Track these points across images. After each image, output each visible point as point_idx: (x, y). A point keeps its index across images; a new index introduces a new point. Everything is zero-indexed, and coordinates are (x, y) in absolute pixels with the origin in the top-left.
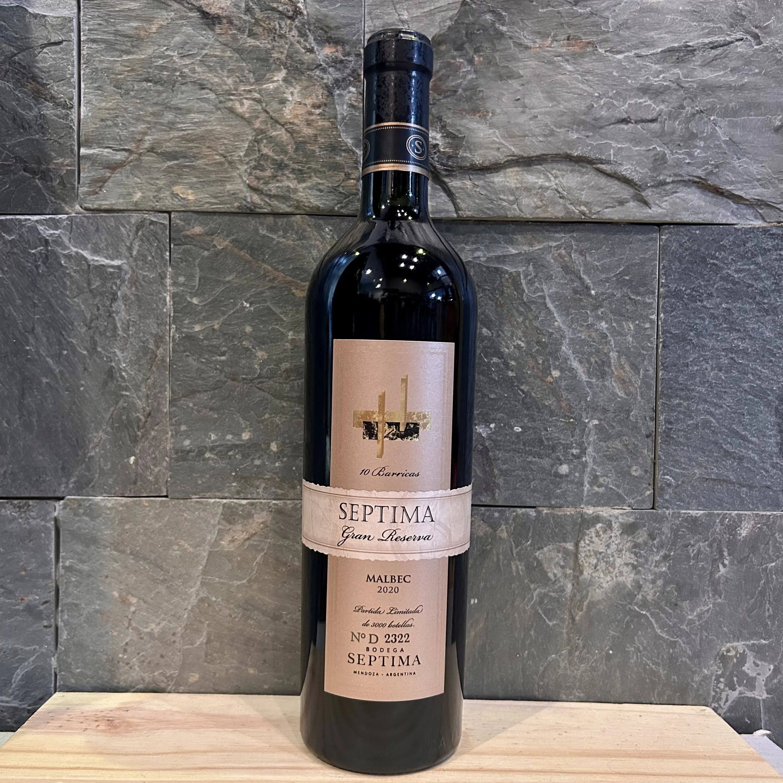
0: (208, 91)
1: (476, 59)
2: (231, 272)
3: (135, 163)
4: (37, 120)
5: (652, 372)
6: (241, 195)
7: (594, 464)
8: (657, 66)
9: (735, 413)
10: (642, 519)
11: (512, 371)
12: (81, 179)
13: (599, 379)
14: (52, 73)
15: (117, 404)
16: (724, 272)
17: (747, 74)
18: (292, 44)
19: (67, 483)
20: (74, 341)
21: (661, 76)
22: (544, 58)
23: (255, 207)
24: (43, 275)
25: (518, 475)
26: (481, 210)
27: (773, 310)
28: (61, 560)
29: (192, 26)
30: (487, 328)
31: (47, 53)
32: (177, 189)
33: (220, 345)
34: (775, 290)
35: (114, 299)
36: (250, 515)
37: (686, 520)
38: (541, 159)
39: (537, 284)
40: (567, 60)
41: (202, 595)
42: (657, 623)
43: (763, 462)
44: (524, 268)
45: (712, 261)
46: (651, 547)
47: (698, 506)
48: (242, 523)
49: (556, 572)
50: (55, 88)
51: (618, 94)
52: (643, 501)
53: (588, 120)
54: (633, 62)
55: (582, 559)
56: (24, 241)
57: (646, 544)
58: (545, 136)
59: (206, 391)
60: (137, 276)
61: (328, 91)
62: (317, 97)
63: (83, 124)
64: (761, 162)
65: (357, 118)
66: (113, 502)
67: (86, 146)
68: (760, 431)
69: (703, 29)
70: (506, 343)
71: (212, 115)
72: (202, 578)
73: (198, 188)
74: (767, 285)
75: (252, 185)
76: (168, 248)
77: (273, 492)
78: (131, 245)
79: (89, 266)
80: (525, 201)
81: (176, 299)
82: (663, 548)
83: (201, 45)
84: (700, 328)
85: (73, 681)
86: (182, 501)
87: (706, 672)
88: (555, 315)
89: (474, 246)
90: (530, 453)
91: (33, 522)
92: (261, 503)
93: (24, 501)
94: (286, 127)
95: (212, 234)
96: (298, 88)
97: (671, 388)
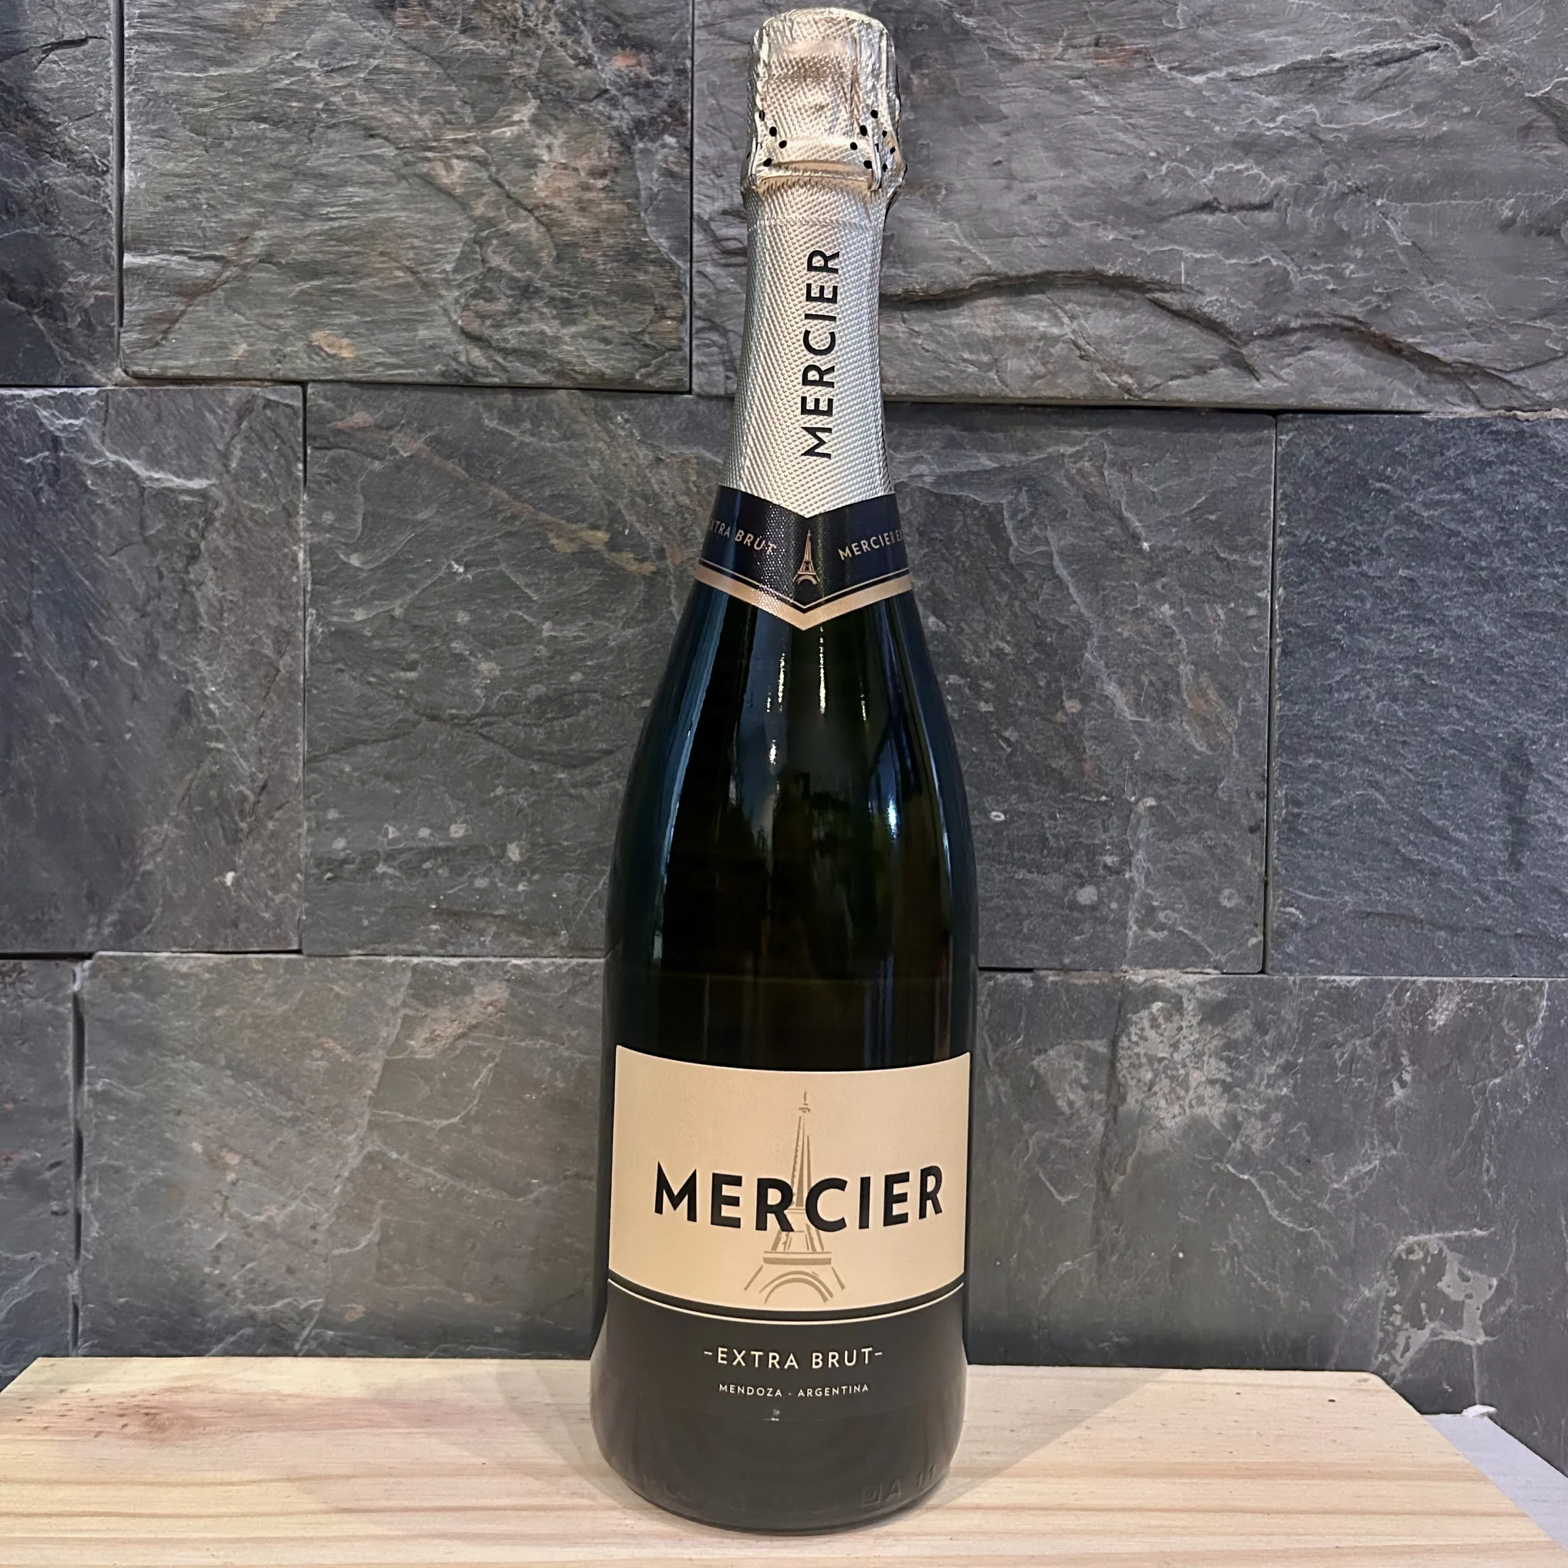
0: (379, 141)
1: (916, 82)
2: (427, 501)
3: (236, 284)
4: (36, 197)
5: (1260, 702)
6: (448, 349)
7: (1147, 886)
8: (1271, 99)
9: (1423, 784)
10: (1242, 993)
11: (987, 702)
12: (125, 315)
13: (1157, 717)
14: (66, 101)
15: (198, 767)
16: (1403, 506)
17: (1447, 117)
18: (549, 49)
19: (98, 926)
20: (111, 640)
21: (1280, 119)
22: (1049, 81)
23: (475, 374)
24: (50, 508)
25: (999, 908)
26: (926, 382)
27: (1499, 582)
28: (86, 1079)
29: (348, 10)
30: (937, 617)
31: (55, 62)
32: (318, 337)
33: (405, 647)
34: (1501, 541)
35: (193, 557)
36: (467, 989)
37: (1327, 995)
38: (1043, 282)
39: (1035, 530)
40: (1095, 86)
41: (370, 1148)
42: (1271, 1198)
43: (1478, 880)
44: (1011, 497)
45: (1378, 485)
46: (1259, 1047)
47: (1352, 967)
48: (450, 1003)
49: (1072, 1097)
50: (72, 133)
51: (1196, 152)
52: (1244, 958)
53: (1136, 203)
54: (1225, 91)
55: (1125, 1072)
56: (11, 439)
57: (1249, 1041)
58: (1050, 235)
59: (377, 741)
60: (238, 511)
61: (622, 144)
62: (600, 154)
63: (129, 205)
64: (1475, 290)
65: (677, 197)
66: (192, 963)
67: (136, 249)
68: (1473, 820)
69: (1361, 26)
70: (976, 645)
71: (388, 190)
72: (373, 1115)
73: (360, 335)
74: (1487, 532)
75: (468, 329)
76: (301, 456)
77: (514, 943)
78: (227, 449)
79: (142, 490)
80: (1012, 364)
81: (317, 557)
82: (1282, 1049)
83: (368, 50)
84: (1355, 616)
85: (111, 1321)
86: (330, 961)
87: (1367, 1293)
88: (1072, 590)
89: (913, 454)
90: (1021, 864)
91: (30, 1005)
92: (488, 964)
93: (12, 962)
94: (537, 214)
95: (389, 428)
96: (562, 137)
97: (1299, 736)
